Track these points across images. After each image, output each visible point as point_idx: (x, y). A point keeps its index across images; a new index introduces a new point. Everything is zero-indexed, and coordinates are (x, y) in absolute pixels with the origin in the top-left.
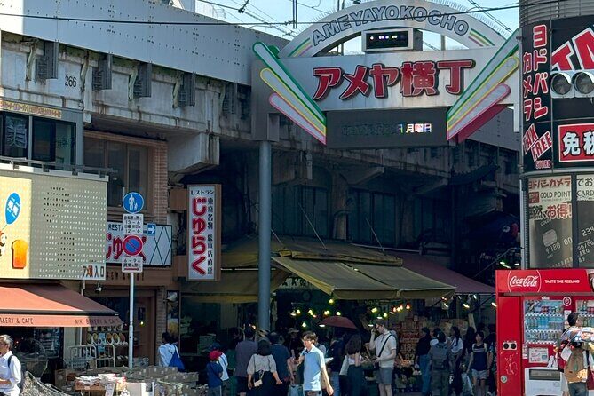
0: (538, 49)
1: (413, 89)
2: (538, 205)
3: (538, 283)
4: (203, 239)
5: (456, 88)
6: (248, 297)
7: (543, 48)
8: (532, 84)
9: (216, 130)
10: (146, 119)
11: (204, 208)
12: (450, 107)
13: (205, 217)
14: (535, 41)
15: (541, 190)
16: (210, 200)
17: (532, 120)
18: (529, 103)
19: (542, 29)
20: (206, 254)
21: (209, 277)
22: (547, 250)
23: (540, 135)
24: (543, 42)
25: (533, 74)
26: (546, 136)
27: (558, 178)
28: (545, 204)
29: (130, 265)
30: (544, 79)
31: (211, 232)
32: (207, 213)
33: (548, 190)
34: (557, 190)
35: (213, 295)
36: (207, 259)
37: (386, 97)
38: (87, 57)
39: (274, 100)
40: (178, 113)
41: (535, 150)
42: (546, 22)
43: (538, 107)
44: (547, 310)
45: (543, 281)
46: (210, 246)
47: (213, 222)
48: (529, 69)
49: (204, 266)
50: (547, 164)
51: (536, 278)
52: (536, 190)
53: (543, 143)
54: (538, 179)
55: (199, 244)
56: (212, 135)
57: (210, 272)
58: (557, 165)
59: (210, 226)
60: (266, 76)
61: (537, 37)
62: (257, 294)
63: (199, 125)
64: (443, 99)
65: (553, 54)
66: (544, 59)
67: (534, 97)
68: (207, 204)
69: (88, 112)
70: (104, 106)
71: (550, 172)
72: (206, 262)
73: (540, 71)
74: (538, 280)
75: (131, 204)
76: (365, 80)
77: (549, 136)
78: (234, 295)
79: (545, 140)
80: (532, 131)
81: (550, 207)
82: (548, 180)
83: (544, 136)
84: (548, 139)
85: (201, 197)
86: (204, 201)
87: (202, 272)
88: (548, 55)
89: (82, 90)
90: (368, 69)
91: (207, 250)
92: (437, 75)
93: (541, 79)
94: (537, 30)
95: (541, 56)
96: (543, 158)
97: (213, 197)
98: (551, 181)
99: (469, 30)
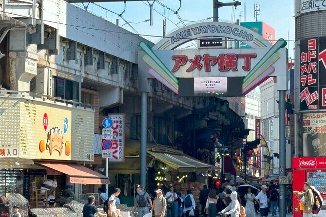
0: (311, 51)
1: (225, 67)
2: (309, 126)
3: (315, 164)
4: (117, 141)
5: (247, 67)
6: (133, 171)
7: (314, 50)
8: (307, 67)
9: (122, 86)
10: (101, 80)
11: (117, 126)
12: (244, 77)
13: (118, 130)
14: (309, 47)
15: (311, 119)
16: (121, 122)
17: (307, 85)
18: (305, 77)
19: (314, 41)
20: (118, 149)
21: (120, 160)
22: (314, 148)
23: (311, 92)
24: (314, 48)
25: (307, 63)
26: (315, 93)
27: (321, 114)
28: (313, 126)
29: (106, 154)
30: (314, 66)
31: (121, 138)
32: (119, 128)
33: (315, 119)
34: (320, 119)
35: (114, 169)
36: (119, 151)
37: (210, 71)
38: (83, 49)
39: (151, 71)
40: (110, 77)
41: (308, 100)
42: (316, 38)
43: (310, 79)
44: (320, 176)
45: (318, 163)
46: (120, 145)
47: (122, 133)
48: (305, 60)
49: (117, 155)
50: (316, 107)
51: (314, 161)
52: (308, 119)
53: (313, 97)
54: (309, 114)
55: (114, 144)
56: (121, 89)
57: (120, 158)
58: (321, 107)
59: (121, 134)
60: (146, 59)
61: (310, 45)
62: (140, 169)
63: (117, 84)
64: (241, 73)
65: (320, 54)
66: (314, 56)
67: (307, 74)
68: (119, 124)
69: (82, 77)
70: (88, 74)
71: (317, 111)
72: (118, 153)
73: (312, 62)
74: (315, 162)
75: (107, 123)
76: (199, 62)
77: (317, 93)
78: (125, 169)
79: (314, 95)
80: (306, 91)
81: (317, 128)
82: (316, 115)
83: (314, 93)
84: (316, 95)
85: (115, 120)
86: (117, 122)
87: (116, 158)
88: (317, 54)
89: (81, 66)
90: (201, 57)
91: (119, 147)
92: (237, 61)
93: (312, 66)
94: (310, 42)
95: (313, 55)
96: (313, 104)
97: (122, 120)
98: (318, 115)
99: (254, 39)
